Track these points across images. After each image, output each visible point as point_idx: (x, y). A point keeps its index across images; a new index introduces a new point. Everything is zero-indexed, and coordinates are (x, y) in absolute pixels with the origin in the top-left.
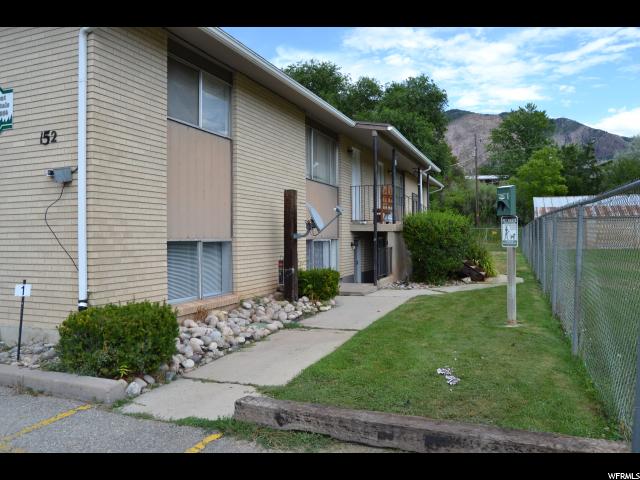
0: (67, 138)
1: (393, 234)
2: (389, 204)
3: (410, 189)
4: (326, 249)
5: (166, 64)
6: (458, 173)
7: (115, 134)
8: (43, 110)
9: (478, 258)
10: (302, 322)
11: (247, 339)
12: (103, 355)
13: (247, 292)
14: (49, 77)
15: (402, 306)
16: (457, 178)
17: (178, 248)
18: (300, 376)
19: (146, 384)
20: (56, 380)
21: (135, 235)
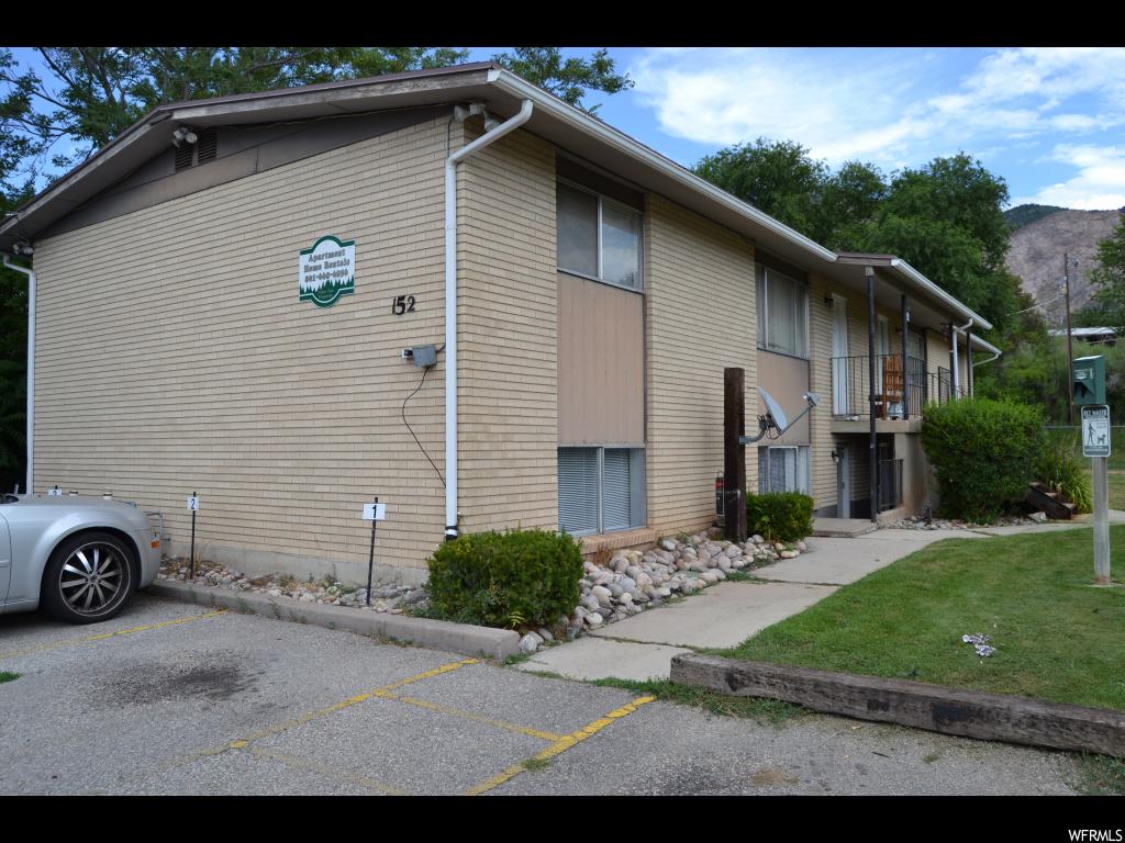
0: (428, 306)
1: (904, 438)
2: (896, 387)
3: (937, 360)
4: (789, 461)
5: (554, 193)
6: (1034, 326)
7: (493, 297)
8: (396, 267)
9: (1061, 480)
10: (752, 572)
11: (673, 591)
12: (490, 596)
13: (667, 526)
14: (404, 224)
15: (917, 552)
16: (1033, 334)
17: (573, 456)
18: (757, 637)
19: (542, 640)
20: (429, 627)
21: (516, 438)
